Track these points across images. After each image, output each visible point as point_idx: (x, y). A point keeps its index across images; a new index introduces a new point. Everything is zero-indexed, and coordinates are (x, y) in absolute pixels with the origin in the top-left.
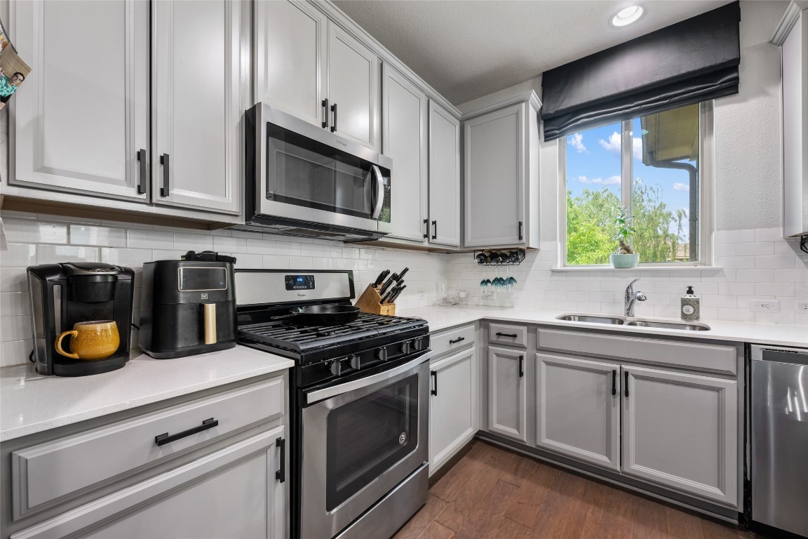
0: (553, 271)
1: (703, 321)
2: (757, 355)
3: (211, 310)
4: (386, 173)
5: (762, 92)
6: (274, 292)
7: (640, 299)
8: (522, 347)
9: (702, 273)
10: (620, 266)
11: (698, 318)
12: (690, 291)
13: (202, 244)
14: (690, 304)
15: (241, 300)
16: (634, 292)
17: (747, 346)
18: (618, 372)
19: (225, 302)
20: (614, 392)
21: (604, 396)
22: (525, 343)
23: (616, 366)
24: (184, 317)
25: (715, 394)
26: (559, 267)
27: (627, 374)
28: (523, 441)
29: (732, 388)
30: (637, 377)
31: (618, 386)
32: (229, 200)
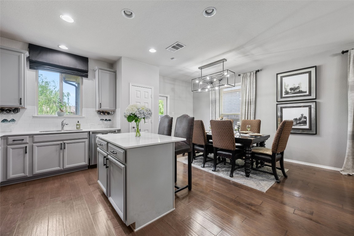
0: (33, 117)
1: (81, 129)
2: (91, 133)
5: (92, 80)
7: (66, 124)
8: (27, 143)
9: (81, 118)
10: (59, 115)
11: (80, 128)
12: (78, 122)
14: (78, 125)
16: (64, 123)
17: (89, 132)
18: (62, 143)
20: (61, 149)
21: (58, 151)
22: (28, 142)
23: (62, 142)
25: (84, 143)
26: (36, 115)
27: (65, 143)
28: (27, 176)
29: (87, 141)
30: (67, 143)
31: (62, 147)
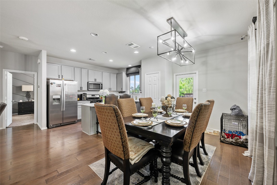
3: (85, 97)
4: (102, 84)
6: (91, 96)
13: (84, 92)
15: (87, 97)
19: (86, 97)
24: (83, 98)
32: (86, 89)
